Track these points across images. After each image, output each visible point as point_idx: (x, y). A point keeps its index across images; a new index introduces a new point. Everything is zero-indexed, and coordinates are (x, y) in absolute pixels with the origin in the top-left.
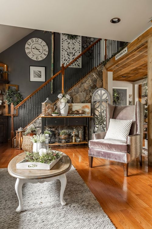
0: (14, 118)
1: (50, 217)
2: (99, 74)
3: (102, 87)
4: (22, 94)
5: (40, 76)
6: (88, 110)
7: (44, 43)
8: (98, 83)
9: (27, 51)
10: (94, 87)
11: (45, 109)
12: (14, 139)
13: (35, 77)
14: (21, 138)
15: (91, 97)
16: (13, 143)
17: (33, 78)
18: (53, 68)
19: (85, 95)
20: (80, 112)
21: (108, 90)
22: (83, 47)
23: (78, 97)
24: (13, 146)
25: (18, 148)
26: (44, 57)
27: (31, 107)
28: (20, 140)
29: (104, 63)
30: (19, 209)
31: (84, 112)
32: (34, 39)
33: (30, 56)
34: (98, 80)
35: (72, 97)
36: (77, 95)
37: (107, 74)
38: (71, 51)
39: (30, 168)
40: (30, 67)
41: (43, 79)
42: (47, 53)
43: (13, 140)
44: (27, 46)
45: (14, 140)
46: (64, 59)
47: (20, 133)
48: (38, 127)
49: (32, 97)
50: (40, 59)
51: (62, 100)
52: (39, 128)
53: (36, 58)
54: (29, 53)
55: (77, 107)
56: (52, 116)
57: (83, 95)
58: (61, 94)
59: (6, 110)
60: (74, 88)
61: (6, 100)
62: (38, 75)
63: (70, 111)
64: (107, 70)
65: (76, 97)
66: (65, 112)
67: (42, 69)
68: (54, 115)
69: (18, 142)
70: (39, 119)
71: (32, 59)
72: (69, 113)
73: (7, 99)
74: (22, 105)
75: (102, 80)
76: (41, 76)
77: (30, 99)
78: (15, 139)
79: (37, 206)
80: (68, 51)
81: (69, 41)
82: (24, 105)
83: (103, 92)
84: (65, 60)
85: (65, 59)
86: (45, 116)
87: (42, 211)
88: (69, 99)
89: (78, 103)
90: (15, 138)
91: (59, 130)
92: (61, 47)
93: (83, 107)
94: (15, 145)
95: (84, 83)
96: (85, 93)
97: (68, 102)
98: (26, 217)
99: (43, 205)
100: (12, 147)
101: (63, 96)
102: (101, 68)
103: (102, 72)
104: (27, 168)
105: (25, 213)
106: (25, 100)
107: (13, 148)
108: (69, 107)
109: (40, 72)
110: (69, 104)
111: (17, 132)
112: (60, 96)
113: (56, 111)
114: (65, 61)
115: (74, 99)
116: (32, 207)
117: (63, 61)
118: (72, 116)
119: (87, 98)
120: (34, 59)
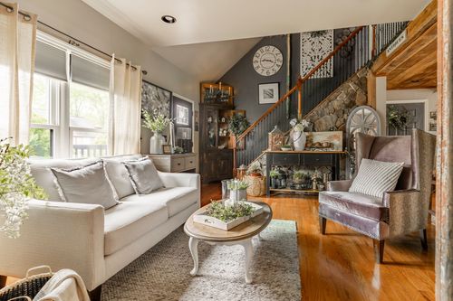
0: (237, 153)
1: (223, 294)
2: (361, 83)
3: (365, 103)
5: (272, 97)
6: (338, 142)
7: (277, 51)
8: (358, 99)
9: (255, 65)
10: (351, 105)
11: (272, 141)
13: (264, 98)
15: (345, 121)
17: (263, 100)
18: (289, 82)
19: (334, 120)
20: (324, 145)
21: (377, 108)
22: (335, 44)
23: (324, 122)
26: (277, 69)
29: (369, 65)
30: (193, 272)
31: (330, 145)
32: (264, 48)
33: (259, 71)
34: (358, 93)
35: (312, 123)
36: (322, 119)
37: (375, 81)
38: (317, 53)
39: (206, 223)
40: (259, 85)
41: (275, 100)
42: (281, 64)
44: (255, 58)
46: (305, 67)
47: (242, 171)
50: (272, 73)
51: (296, 128)
53: (267, 73)
54: (258, 67)
55: (320, 137)
56: (282, 150)
57: (332, 118)
58: (295, 120)
60: (316, 109)
62: (269, 96)
63: (309, 143)
64: (375, 74)
65: (320, 123)
66: (300, 145)
67: (275, 87)
71: (262, 74)
72: (306, 146)
75: (367, 93)
79: (217, 274)
80: (312, 55)
81: (313, 39)
83: (367, 111)
84: (306, 69)
85: (307, 67)
86: (272, 150)
87: (218, 282)
88: (307, 125)
89: (323, 131)
91: (294, 170)
92: (301, 51)
93: (330, 137)
95: (333, 100)
96: (334, 117)
97: (306, 130)
98: (198, 284)
99: (224, 275)
101: (298, 122)
102: (363, 72)
103: (366, 79)
104: (203, 222)
105: (198, 279)
108: (307, 137)
109: (272, 90)
110: (307, 134)
111: (238, 171)
112: (292, 122)
113: (289, 144)
115: (317, 125)
116: (211, 273)
117: (304, 70)
118: (311, 151)
119: (338, 124)
120: (264, 74)
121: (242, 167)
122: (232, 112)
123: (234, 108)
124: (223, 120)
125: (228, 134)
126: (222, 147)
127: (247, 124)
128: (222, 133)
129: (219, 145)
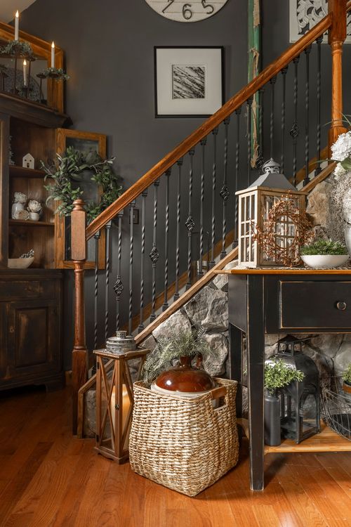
0: (87, 280)
4: (122, 174)
5: (199, 93)
11: (260, 227)
12: (87, 389)
13: (176, 94)
14: (125, 393)
16: (80, 414)
18: (256, 47)
24: (79, 428)
25: (104, 450)
27: (173, 219)
28: (119, 407)
40: (158, 50)
41: (211, 104)
43: (81, 400)
45: (85, 395)
47: (117, 363)
48: (210, 331)
49: (175, 169)
50: (200, 14)
52: (214, 336)
53: (184, 12)
56: (302, 264)
59: (58, 242)
61: (57, 199)
62: (190, 88)
67: (210, 60)
68: (314, 261)
69: (109, 411)
70: (214, 287)
71: (166, 15)
73: (58, 192)
74: (126, 211)
76: (203, 89)
77: (164, 178)
78: (91, 393)
82: (137, 212)
84: (309, 11)
85: (311, 5)
86: (259, 265)
90: (93, 386)
91: (324, 348)
94: (93, 421)
100: (75, 433)
106: (141, 185)
107: (84, 436)
109: (199, 71)
111: (99, 360)
114: (313, 13)
117: (303, 15)
120: (175, 14)
121: (115, 346)
122: (61, 134)
123: (68, 124)
124: (28, 161)
125: (45, 213)
126: (24, 261)
127: (116, 183)
128: (26, 209)
129: (11, 252)
